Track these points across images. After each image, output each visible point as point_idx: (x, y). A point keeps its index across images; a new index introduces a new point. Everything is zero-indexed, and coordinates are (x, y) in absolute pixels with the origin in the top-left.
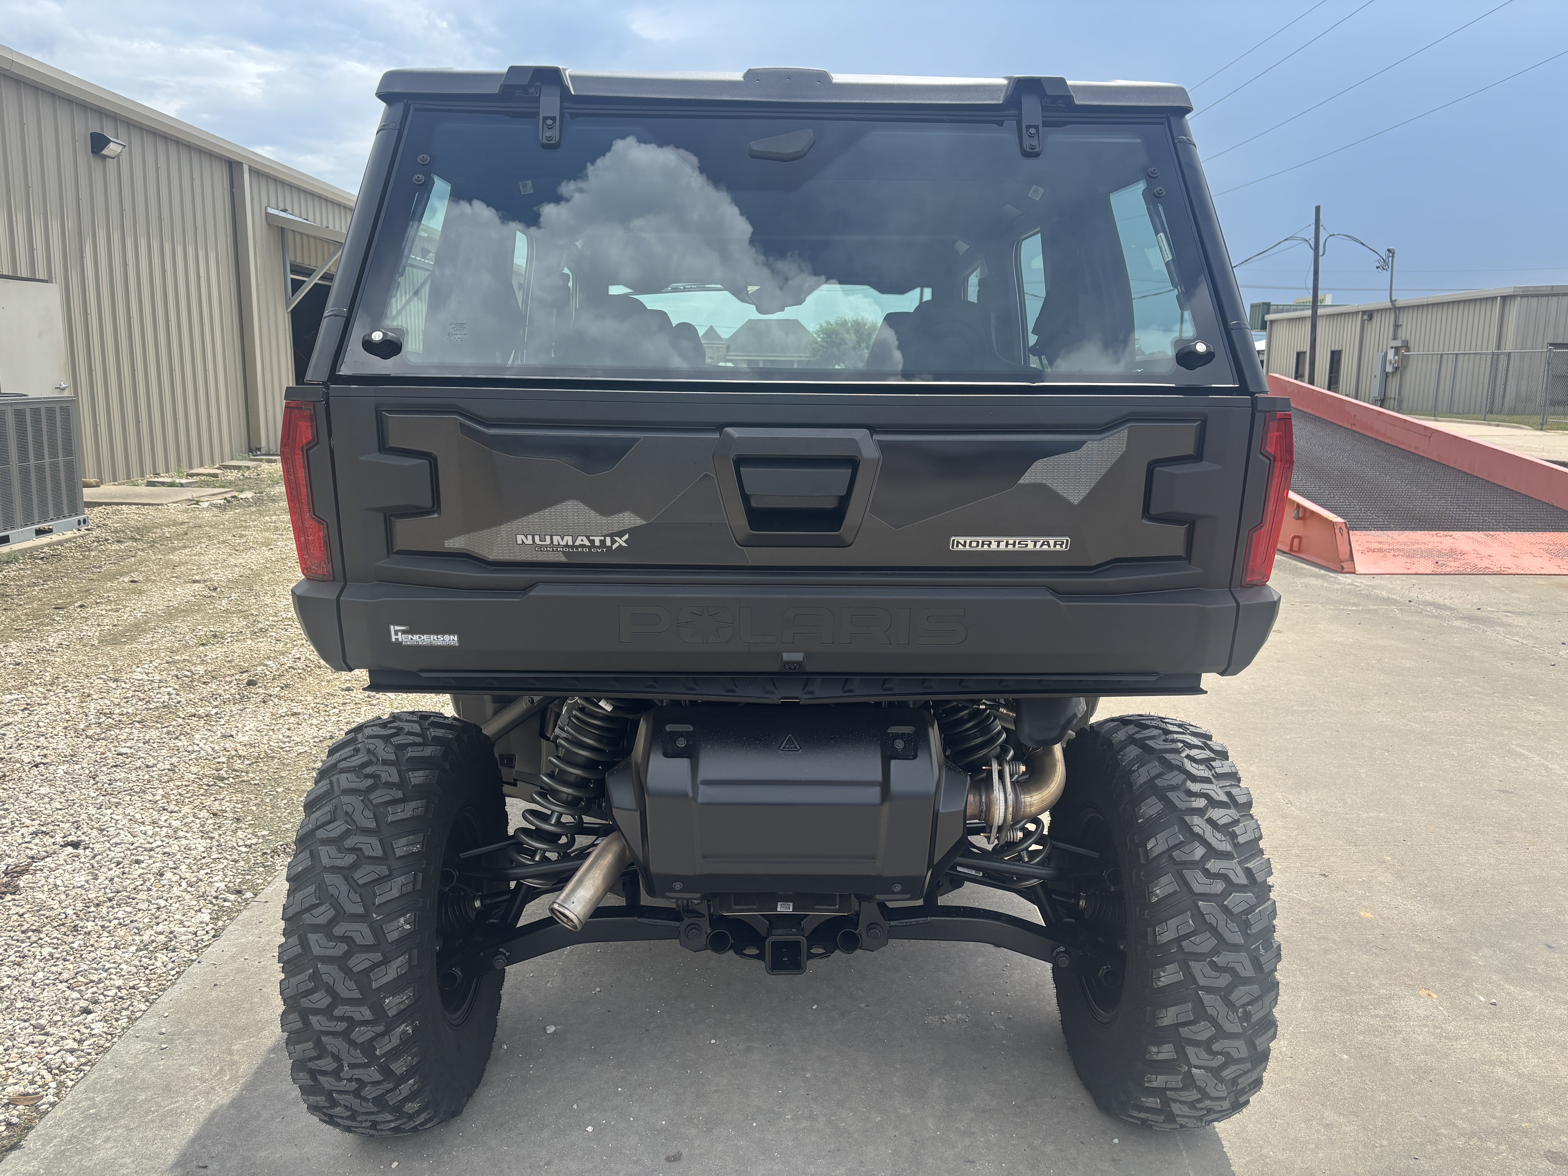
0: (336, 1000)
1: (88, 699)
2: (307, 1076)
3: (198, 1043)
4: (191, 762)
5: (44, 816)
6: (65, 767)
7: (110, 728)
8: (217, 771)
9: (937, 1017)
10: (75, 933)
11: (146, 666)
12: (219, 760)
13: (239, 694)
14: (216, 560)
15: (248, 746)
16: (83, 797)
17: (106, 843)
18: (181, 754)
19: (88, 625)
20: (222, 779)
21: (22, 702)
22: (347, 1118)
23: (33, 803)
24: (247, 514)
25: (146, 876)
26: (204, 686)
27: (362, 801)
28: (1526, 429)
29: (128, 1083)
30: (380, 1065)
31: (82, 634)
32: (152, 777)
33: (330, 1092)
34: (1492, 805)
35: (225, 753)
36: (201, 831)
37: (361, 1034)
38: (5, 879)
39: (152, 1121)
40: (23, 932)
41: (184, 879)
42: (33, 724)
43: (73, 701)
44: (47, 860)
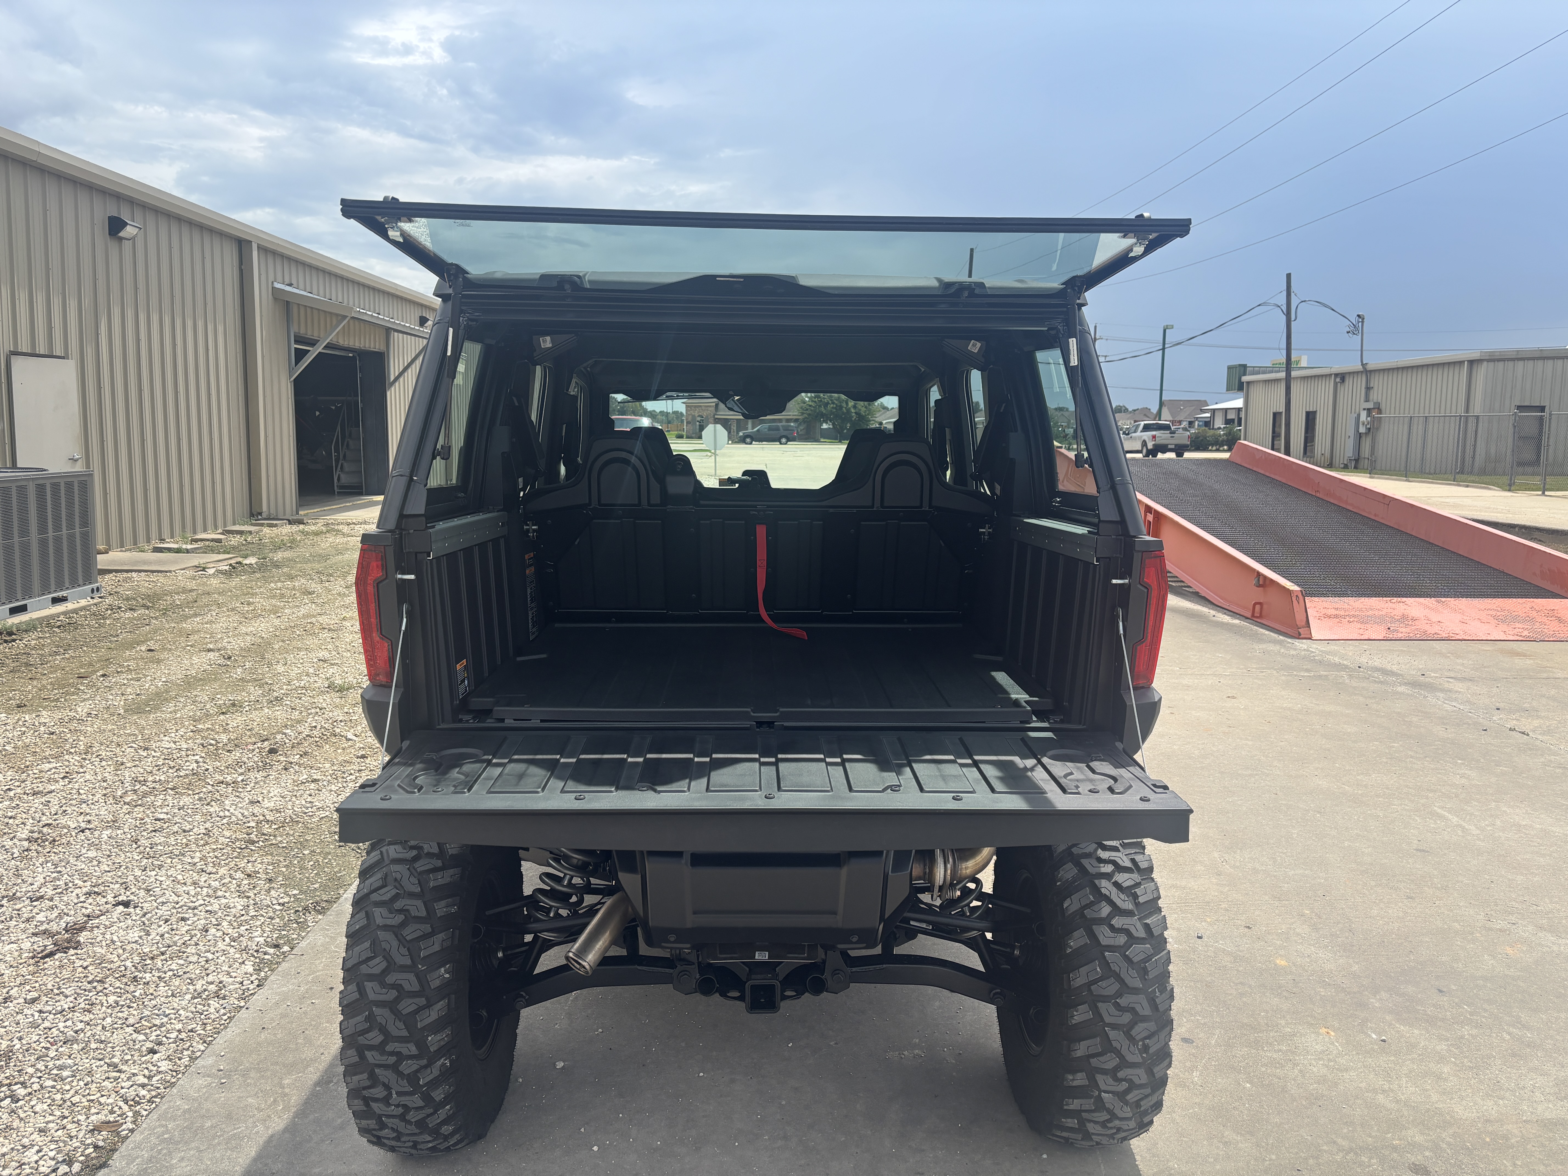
0: (388, 1037)
1: (122, 767)
2: (361, 1102)
3: (253, 1078)
4: (223, 827)
5: (94, 878)
6: (109, 832)
7: (145, 795)
8: (247, 835)
9: (897, 1053)
10: (135, 984)
11: (173, 735)
12: (249, 825)
13: (262, 762)
14: (227, 628)
15: (275, 812)
16: (128, 860)
17: (153, 902)
18: (214, 819)
19: (112, 695)
20: (253, 842)
21: (61, 771)
22: (393, 1139)
23: (83, 866)
24: (252, 581)
25: (193, 932)
26: (228, 754)
27: (408, 869)
28: (1494, 490)
29: (195, 1112)
30: (422, 1093)
31: (108, 703)
32: (189, 841)
33: (380, 1117)
34: (1408, 863)
35: (254, 818)
36: (238, 891)
37: (408, 1067)
38: (66, 936)
39: (219, 1144)
40: (89, 983)
41: (227, 935)
42: (75, 791)
43: (108, 769)
44: (101, 918)
